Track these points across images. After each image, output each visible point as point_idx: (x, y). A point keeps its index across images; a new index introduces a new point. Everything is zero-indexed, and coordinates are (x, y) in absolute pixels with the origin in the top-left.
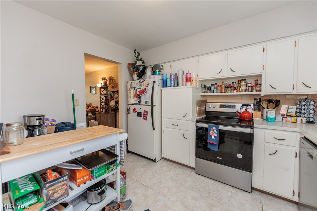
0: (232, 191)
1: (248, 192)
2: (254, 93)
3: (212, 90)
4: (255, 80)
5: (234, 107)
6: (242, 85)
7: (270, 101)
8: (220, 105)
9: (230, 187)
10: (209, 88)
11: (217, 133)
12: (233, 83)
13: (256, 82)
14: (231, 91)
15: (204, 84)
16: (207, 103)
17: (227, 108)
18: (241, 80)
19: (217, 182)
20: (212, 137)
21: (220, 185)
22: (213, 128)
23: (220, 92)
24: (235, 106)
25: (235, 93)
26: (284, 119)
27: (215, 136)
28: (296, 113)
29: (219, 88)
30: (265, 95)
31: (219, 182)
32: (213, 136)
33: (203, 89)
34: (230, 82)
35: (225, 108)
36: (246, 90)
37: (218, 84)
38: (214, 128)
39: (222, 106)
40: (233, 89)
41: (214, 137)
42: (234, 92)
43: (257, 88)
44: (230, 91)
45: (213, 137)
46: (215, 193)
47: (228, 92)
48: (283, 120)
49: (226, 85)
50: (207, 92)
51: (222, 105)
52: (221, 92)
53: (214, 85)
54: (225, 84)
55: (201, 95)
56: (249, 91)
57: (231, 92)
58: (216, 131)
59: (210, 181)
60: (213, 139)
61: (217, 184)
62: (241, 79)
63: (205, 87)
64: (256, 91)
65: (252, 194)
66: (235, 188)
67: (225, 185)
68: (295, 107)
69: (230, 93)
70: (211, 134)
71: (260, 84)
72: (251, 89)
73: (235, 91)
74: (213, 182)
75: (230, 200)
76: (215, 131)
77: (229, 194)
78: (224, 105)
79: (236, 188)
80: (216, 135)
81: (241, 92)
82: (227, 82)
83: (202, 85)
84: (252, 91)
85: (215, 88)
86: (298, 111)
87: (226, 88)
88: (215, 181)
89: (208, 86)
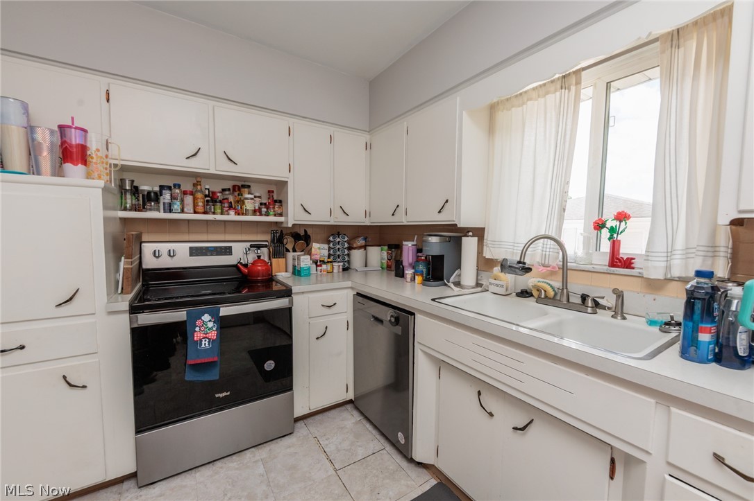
0: (262, 457)
1: (288, 435)
2: (272, 219)
3: (164, 203)
4: (269, 192)
5: (228, 251)
6: (247, 199)
7: (296, 237)
8: (190, 248)
9: (253, 449)
10: (152, 194)
11: (214, 329)
12: (224, 190)
13: (271, 194)
14: (222, 210)
15: (133, 181)
16: (143, 244)
17: (212, 255)
18: (240, 186)
19: (218, 464)
20: (201, 345)
21: (231, 465)
22: (203, 318)
23: (192, 211)
24: (230, 248)
25: (232, 216)
26: (319, 268)
27: (209, 339)
28: (329, 256)
29: (189, 199)
30: (294, 225)
31: (222, 460)
32: (203, 343)
33: (129, 196)
34: (216, 187)
35: (207, 255)
36: (255, 212)
37: (183, 188)
38: (206, 317)
39: (194, 252)
40: (226, 205)
41: (209, 342)
42: (228, 214)
43: (276, 209)
44: (219, 211)
45: (205, 344)
46: (229, 495)
47: (214, 213)
48: (316, 270)
49: (207, 193)
50: (143, 208)
51: (196, 248)
52: (195, 212)
53: (169, 188)
54: (203, 189)
55: (120, 218)
56: (261, 215)
57: (222, 213)
58: (214, 322)
59: (198, 474)
60: (206, 350)
61: (221, 468)
62: (240, 184)
63: (135, 190)
64: (275, 215)
65: (294, 434)
66: (262, 446)
67: (241, 453)
68: (326, 246)
69: (219, 217)
70: (198, 335)
71: (280, 202)
72: (265, 210)
73: (232, 212)
74: (206, 472)
75: (270, 480)
76: (210, 325)
77: (261, 470)
78: (201, 248)
79: (265, 445)
80: (213, 335)
81: (246, 215)
82: (208, 185)
83: (122, 181)
84: (267, 214)
85: (173, 198)
86: (331, 252)
87: (207, 201)
88: (211, 465)
89: (145, 188)
